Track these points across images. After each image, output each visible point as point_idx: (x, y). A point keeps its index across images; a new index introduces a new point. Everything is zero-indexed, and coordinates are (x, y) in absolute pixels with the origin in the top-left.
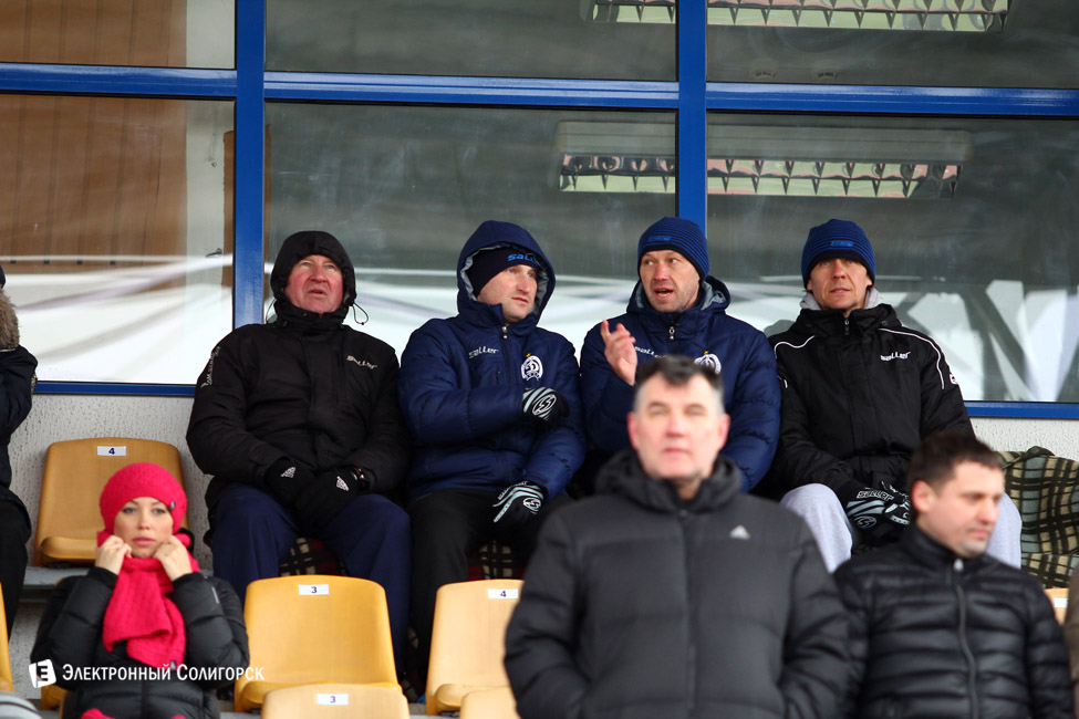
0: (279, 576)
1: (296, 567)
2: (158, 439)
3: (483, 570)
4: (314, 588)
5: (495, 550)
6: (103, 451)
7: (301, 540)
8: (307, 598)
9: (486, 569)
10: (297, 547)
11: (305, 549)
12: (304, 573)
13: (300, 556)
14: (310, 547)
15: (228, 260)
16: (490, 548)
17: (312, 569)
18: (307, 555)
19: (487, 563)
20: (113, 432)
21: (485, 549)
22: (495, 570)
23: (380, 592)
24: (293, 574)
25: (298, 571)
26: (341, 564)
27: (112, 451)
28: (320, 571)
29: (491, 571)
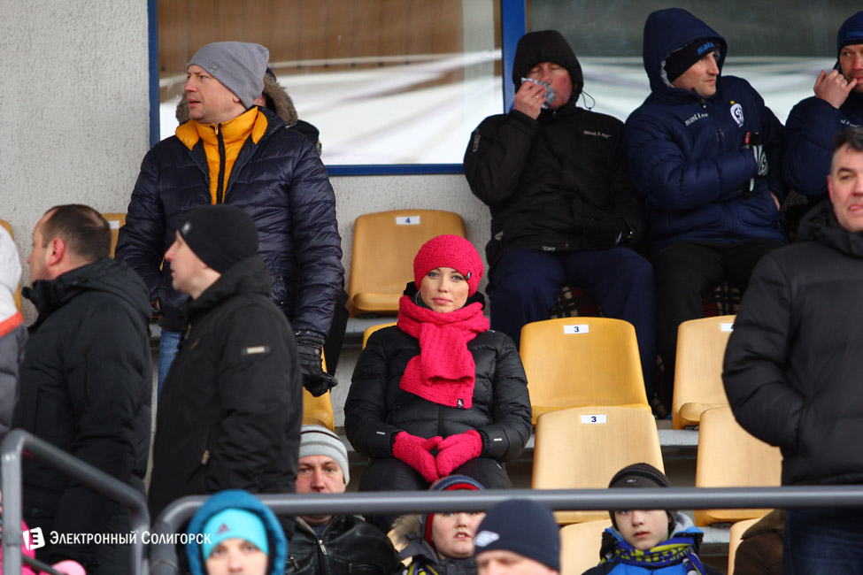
0: (549, 319)
1: (563, 311)
2: (446, 210)
3: (717, 306)
4: (577, 327)
5: (726, 289)
6: (401, 221)
7: (566, 289)
8: (570, 337)
9: (720, 305)
10: (562, 294)
11: (568, 295)
12: (569, 315)
13: (565, 301)
14: (572, 294)
15: (498, 54)
16: (723, 289)
17: (575, 312)
18: (570, 301)
19: (719, 300)
20: (408, 205)
21: (719, 289)
22: (727, 307)
23: (631, 329)
24: (560, 316)
25: (564, 314)
26: (600, 308)
27: (408, 221)
28: (581, 314)
29: (724, 306)
